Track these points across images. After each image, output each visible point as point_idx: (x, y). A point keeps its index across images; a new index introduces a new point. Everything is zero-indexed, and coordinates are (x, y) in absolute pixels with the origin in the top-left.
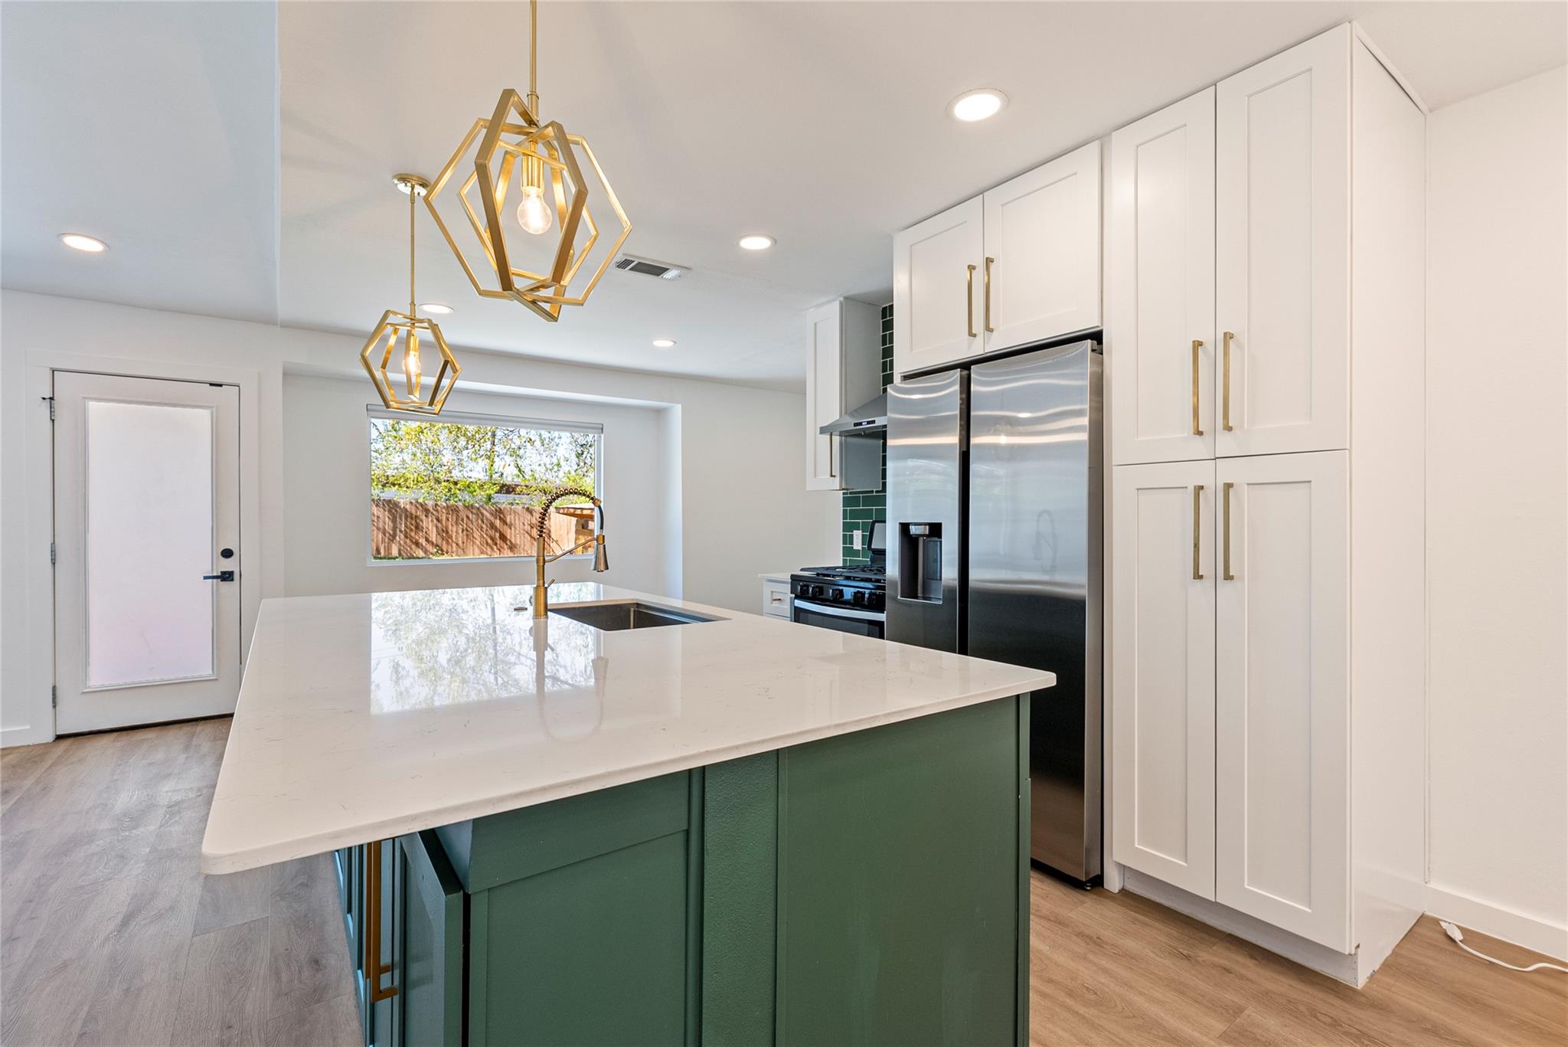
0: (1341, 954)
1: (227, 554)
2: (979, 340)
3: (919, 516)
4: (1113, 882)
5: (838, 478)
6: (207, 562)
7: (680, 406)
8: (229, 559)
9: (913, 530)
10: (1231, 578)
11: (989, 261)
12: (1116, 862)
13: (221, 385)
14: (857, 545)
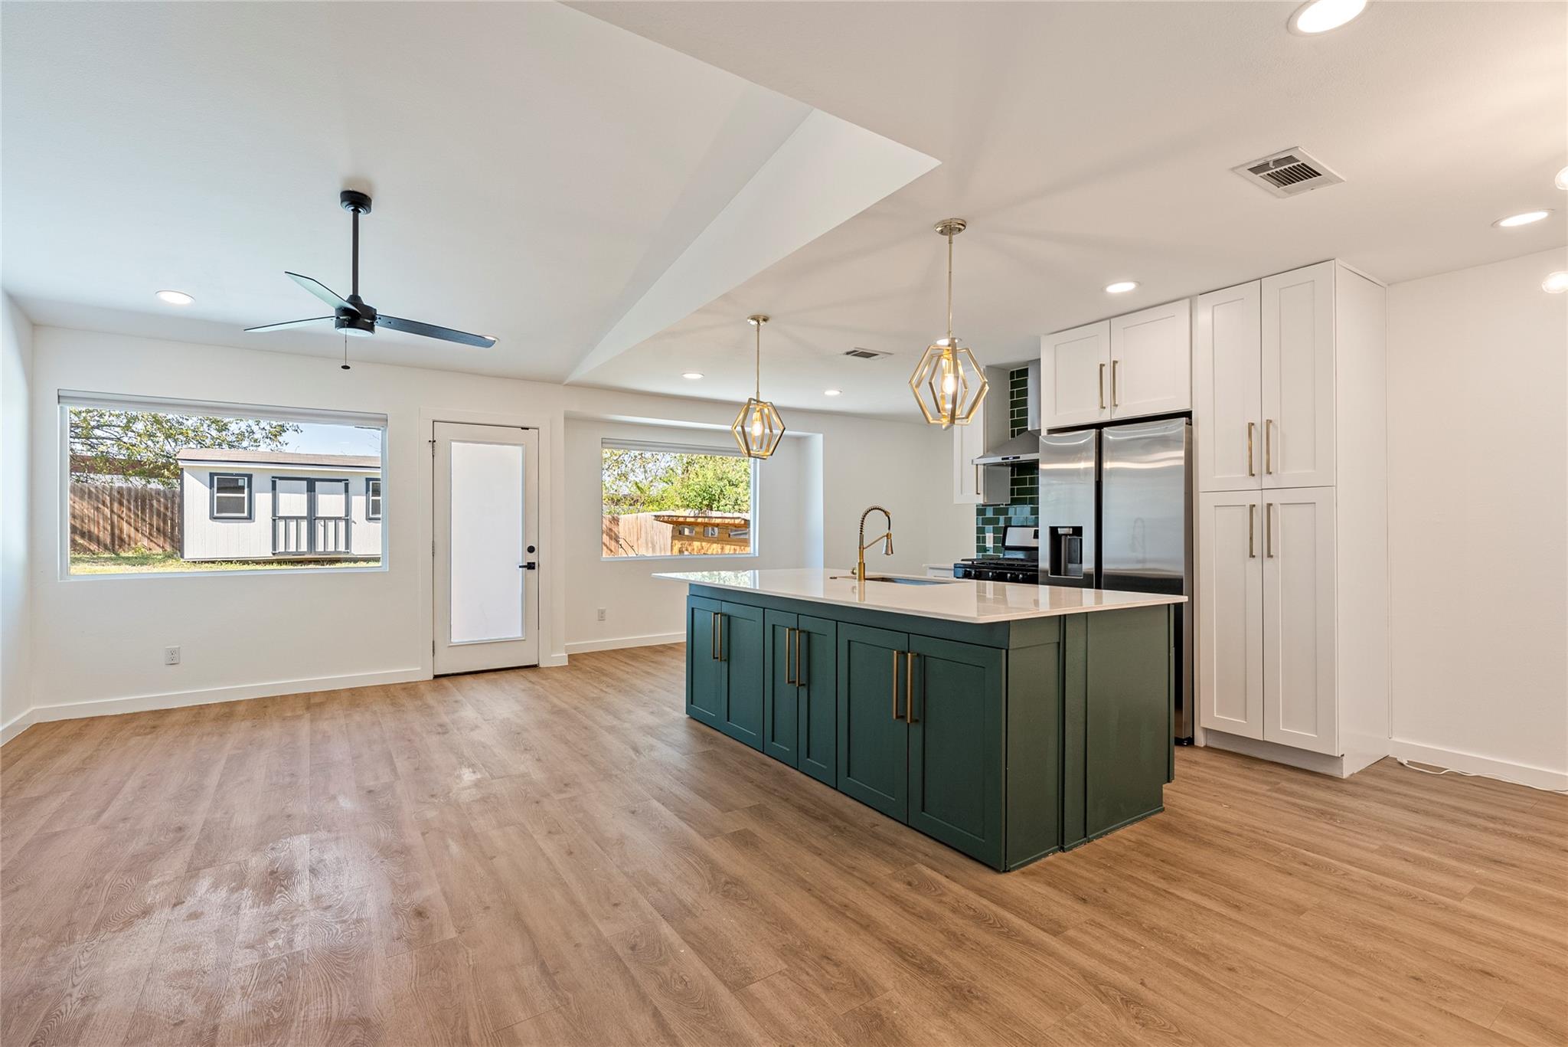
0: (1335, 757)
1: (531, 550)
2: (1107, 411)
3: (1064, 522)
4: (1200, 740)
5: (982, 495)
6: (520, 557)
7: (821, 435)
8: (532, 554)
9: (1060, 531)
10: (1272, 556)
11: (1115, 362)
12: (1204, 728)
13: (528, 429)
14: (989, 544)
